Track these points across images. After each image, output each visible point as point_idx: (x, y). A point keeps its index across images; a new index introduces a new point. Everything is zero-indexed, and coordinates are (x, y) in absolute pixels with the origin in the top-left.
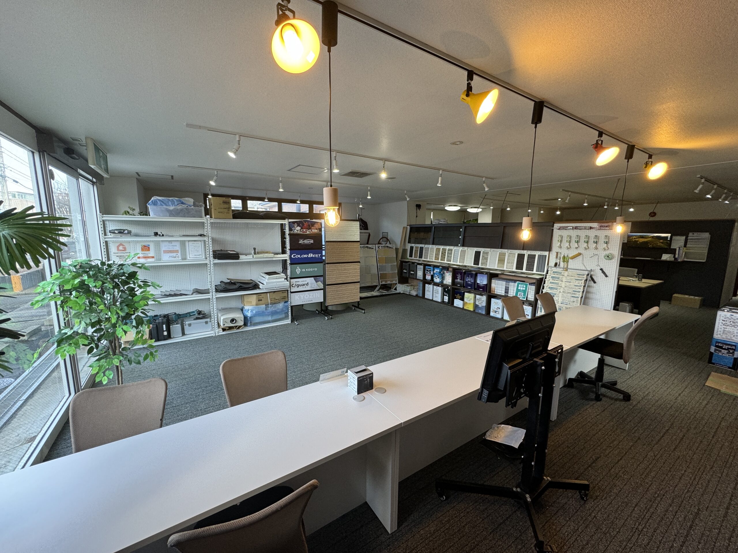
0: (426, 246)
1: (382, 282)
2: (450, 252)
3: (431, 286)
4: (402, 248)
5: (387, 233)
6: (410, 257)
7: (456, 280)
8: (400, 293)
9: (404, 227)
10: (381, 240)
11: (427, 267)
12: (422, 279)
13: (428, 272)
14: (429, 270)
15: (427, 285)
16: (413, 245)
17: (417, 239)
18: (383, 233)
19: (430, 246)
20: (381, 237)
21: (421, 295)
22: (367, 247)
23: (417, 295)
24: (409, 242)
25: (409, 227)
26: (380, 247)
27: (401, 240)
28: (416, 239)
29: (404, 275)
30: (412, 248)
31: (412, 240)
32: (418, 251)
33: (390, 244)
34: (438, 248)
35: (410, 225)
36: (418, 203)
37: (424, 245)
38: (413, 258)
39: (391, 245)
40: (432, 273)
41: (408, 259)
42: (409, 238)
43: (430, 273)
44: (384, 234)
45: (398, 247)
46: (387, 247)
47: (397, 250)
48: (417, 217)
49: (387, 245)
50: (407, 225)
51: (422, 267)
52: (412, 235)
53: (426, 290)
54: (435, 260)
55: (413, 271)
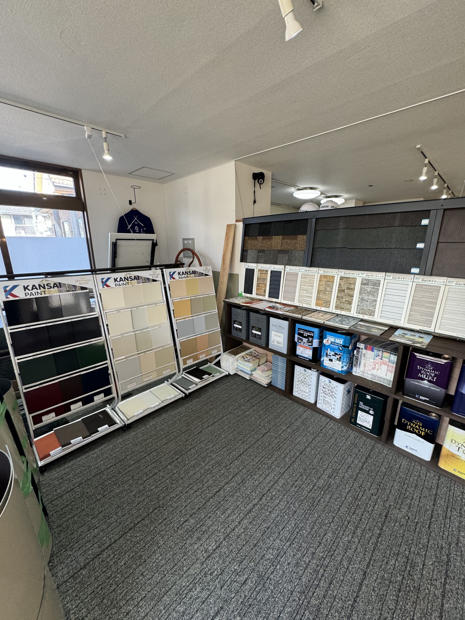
0: (289, 268)
1: (185, 363)
2: (369, 288)
3: (313, 374)
4: (227, 272)
5: (193, 239)
6: (245, 292)
7: (411, 382)
8: (228, 376)
9: (229, 226)
10: (181, 255)
11: (298, 326)
12: (285, 351)
13: (305, 340)
14: (306, 334)
15: (298, 369)
16: (252, 266)
17: (263, 251)
18: (184, 240)
19: (301, 271)
20: (181, 248)
21: (281, 384)
23: (270, 385)
24: (243, 259)
25: (240, 225)
26: (176, 276)
27: (224, 256)
28: (260, 251)
30: (250, 274)
31: (251, 254)
32: (265, 279)
33: (201, 265)
34: (326, 277)
35: (244, 220)
36: (257, 171)
37: (283, 267)
38: (254, 295)
39: (203, 267)
40: (316, 343)
41: (240, 295)
42: (244, 251)
43: (312, 342)
44: (186, 242)
45: (219, 270)
46: (194, 272)
47: (216, 276)
48: (255, 202)
49: (192, 269)
50: (237, 221)
51: (286, 324)
52: (250, 242)
53: (295, 379)
54: (317, 304)
55: (259, 330)
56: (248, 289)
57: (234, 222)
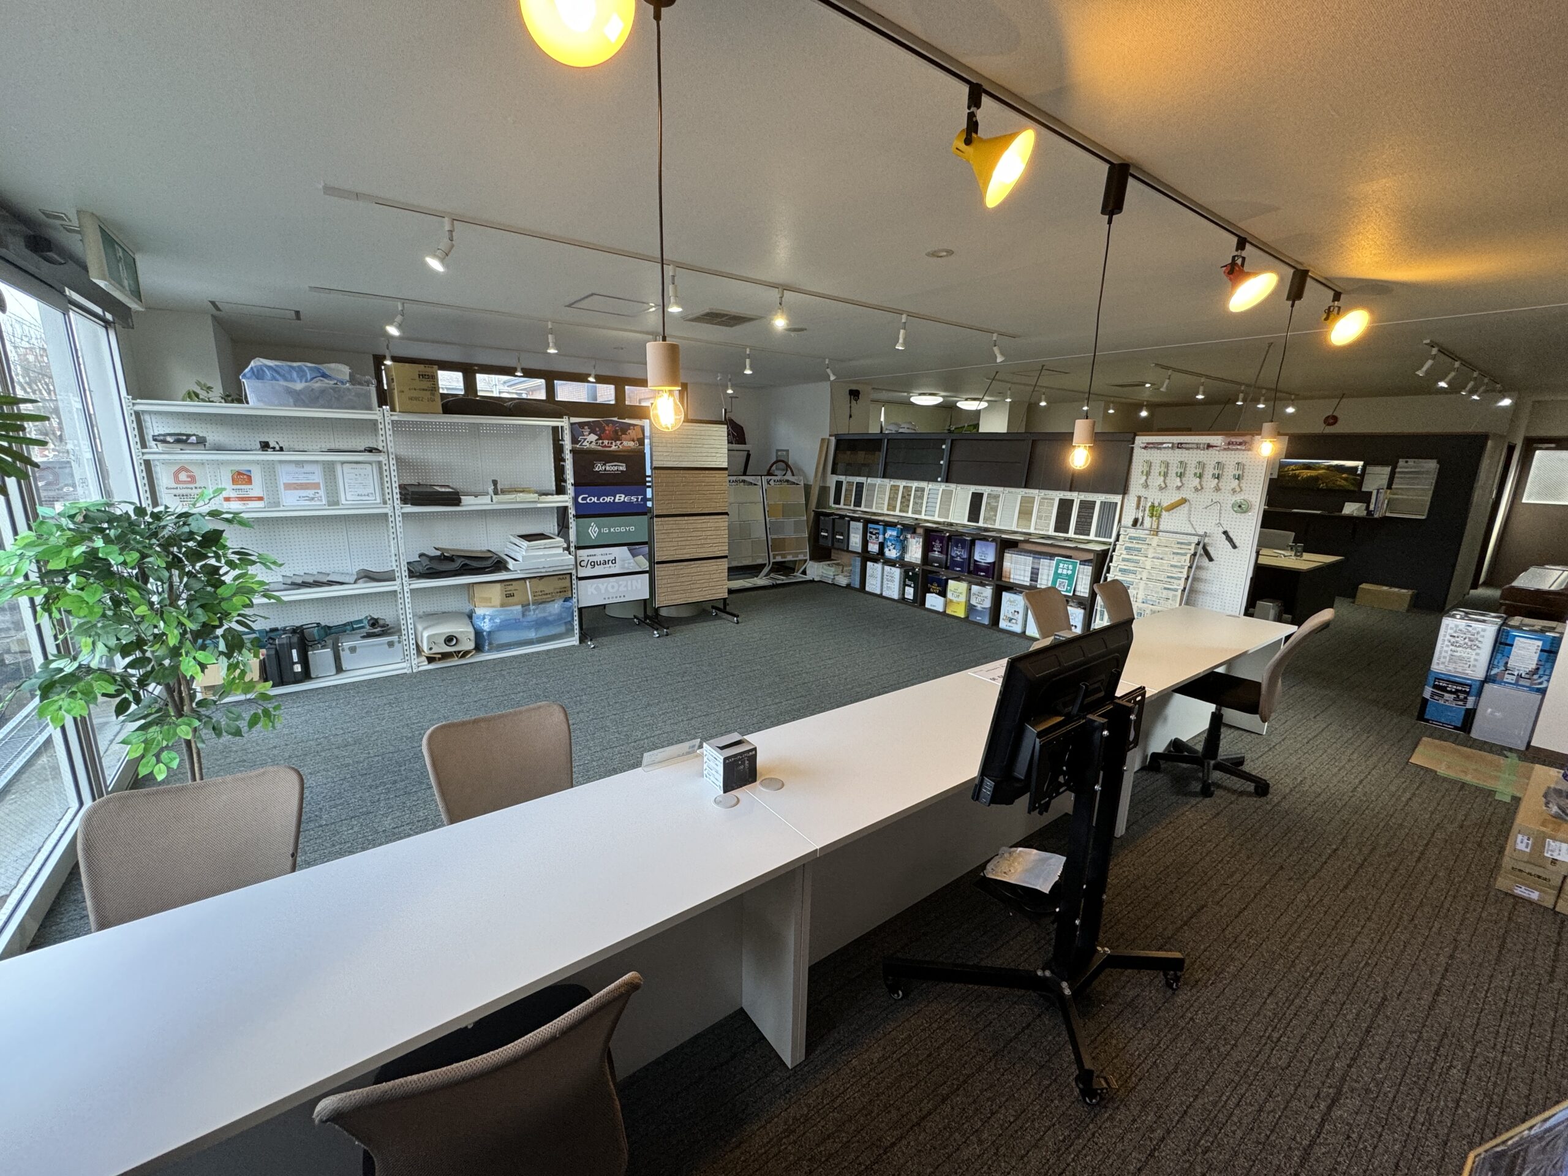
0: (870, 480)
1: (774, 558)
2: (919, 493)
3: (879, 566)
4: (819, 484)
5: (787, 451)
6: (835, 503)
7: (931, 554)
8: (813, 581)
9: (823, 440)
10: (774, 468)
11: (870, 525)
12: (860, 550)
13: (874, 537)
14: (875, 532)
15: (869, 564)
16: (842, 478)
17: (851, 465)
18: (778, 451)
19: (878, 481)
20: (774, 460)
21: (857, 585)
22: (744, 481)
23: (848, 586)
24: (834, 472)
25: (833, 439)
26: (772, 483)
27: (817, 468)
28: (848, 464)
29: (822, 542)
30: (839, 484)
31: (841, 467)
32: (852, 490)
33: (793, 475)
34: (894, 486)
35: (836, 436)
36: (854, 387)
37: (865, 478)
38: (841, 506)
39: (795, 477)
40: (881, 539)
41: (830, 507)
42: (834, 464)
43: (878, 538)
44: (779, 453)
45: (811, 483)
46: (787, 481)
47: (807, 488)
48: (850, 416)
49: (786, 478)
50: (830, 436)
51: (860, 525)
52: (840, 456)
53: (867, 575)
54: (888, 510)
55: (842, 534)
56: (837, 501)
57: (828, 437)
